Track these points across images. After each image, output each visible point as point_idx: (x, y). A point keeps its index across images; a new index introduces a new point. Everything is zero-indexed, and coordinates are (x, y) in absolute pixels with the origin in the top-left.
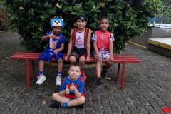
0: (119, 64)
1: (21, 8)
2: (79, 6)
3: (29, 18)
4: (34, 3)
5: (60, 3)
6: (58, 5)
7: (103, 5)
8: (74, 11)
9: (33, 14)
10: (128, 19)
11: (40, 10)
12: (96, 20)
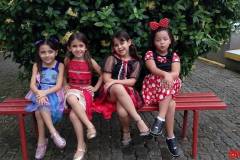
0: (186, 112)
1: (8, 20)
2: (108, 11)
3: (25, 37)
4: (28, 11)
5: (73, 7)
6: (70, 11)
7: (151, 6)
8: (100, 20)
9: (30, 30)
10: (198, 27)
11: (41, 21)
12: (140, 33)
